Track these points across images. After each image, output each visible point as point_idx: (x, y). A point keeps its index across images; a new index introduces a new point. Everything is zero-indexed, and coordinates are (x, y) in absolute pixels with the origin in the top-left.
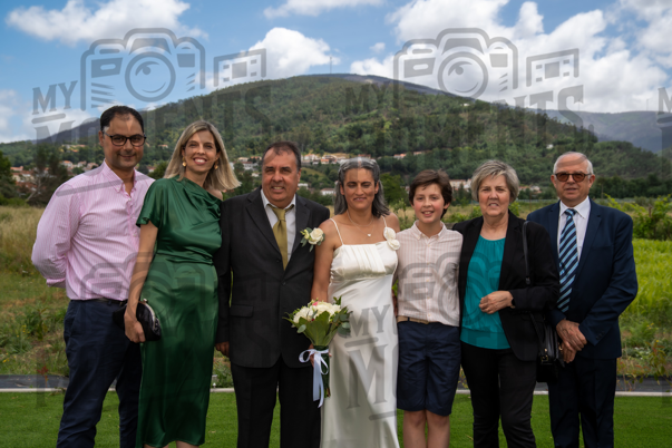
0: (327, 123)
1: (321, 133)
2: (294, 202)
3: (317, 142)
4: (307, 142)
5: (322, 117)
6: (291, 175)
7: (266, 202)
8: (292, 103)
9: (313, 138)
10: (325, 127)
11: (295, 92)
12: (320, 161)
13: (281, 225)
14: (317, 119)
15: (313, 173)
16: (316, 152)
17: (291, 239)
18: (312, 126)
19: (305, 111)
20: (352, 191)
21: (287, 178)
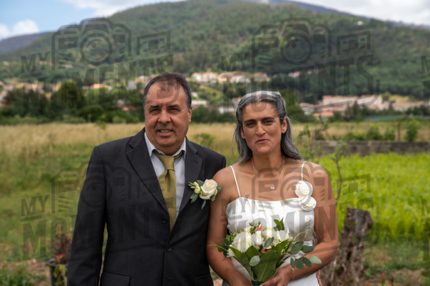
0: (224, 42)
1: (219, 53)
2: (184, 148)
3: (215, 61)
4: (205, 62)
5: (220, 37)
6: (180, 114)
7: (151, 147)
8: (190, 24)
9: (210, 58)
10: (222, 47)
11: (193, 13)
12: (217, 80)
13: (168, 175)
14: (215, 39)
15: (212, 91)
16: (214, 71)
17: (179, 192)
18: (210, 45)
19: (203, 32)
20: (251, 130)
21: (176, 118)
